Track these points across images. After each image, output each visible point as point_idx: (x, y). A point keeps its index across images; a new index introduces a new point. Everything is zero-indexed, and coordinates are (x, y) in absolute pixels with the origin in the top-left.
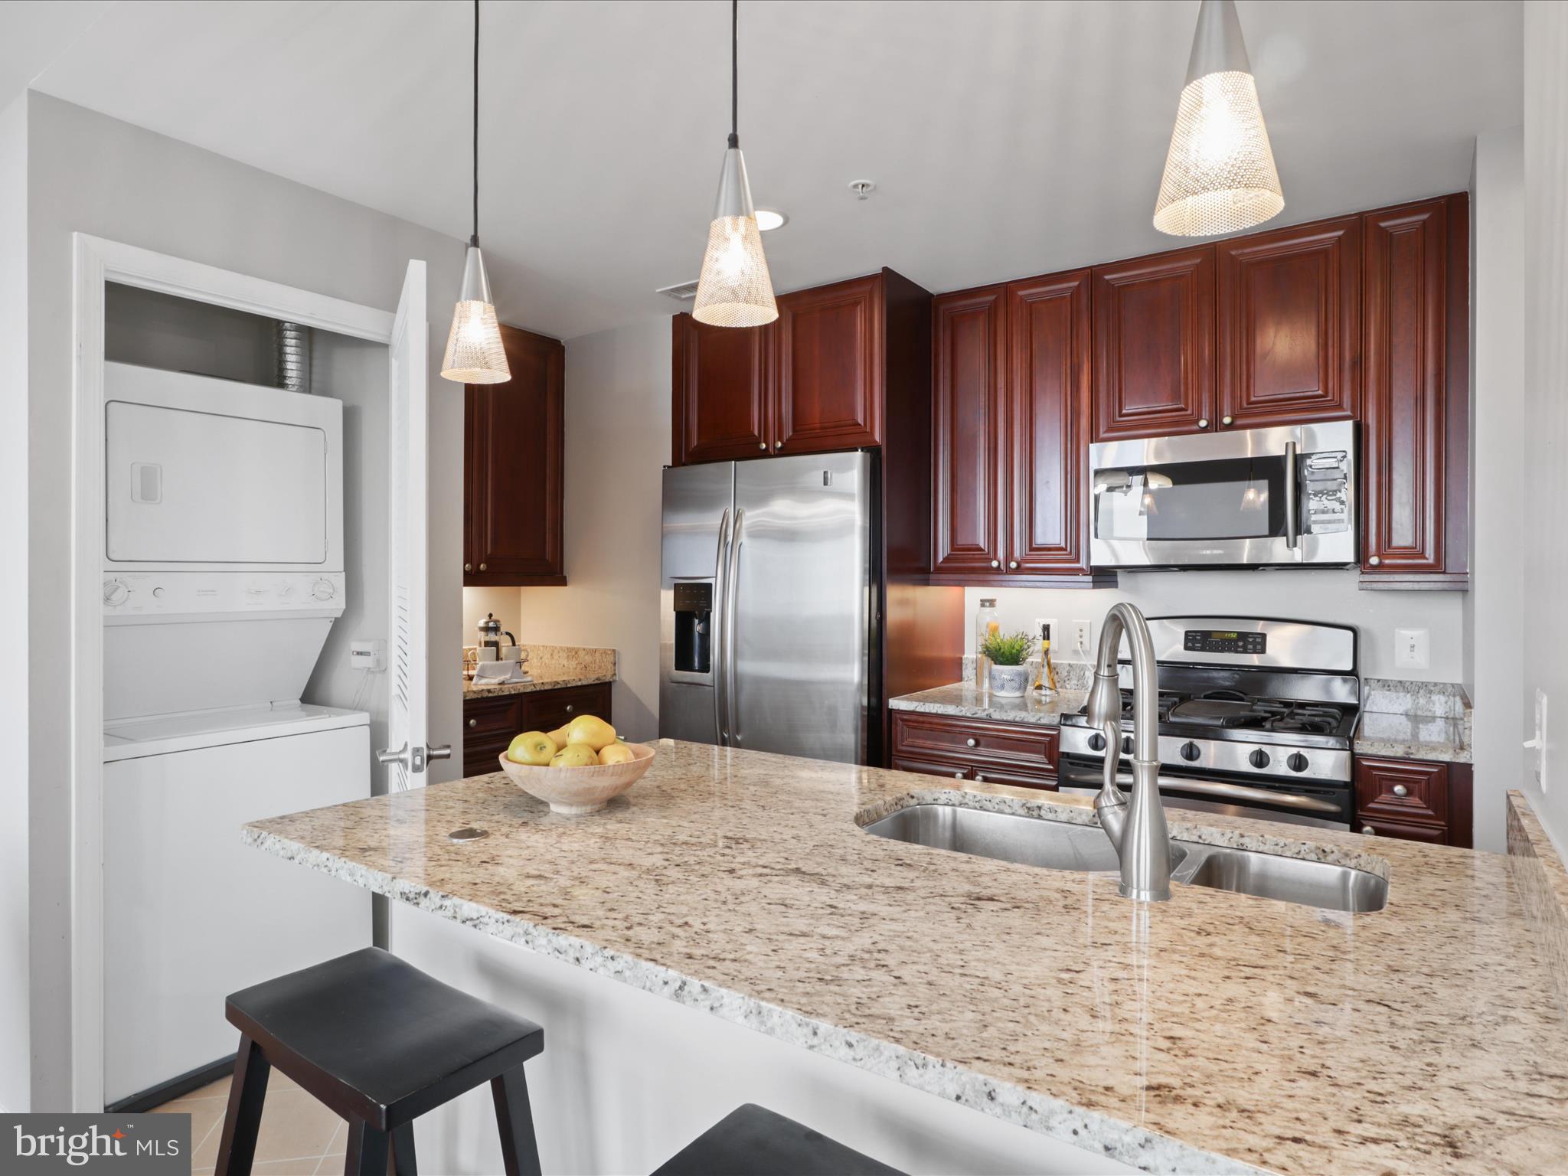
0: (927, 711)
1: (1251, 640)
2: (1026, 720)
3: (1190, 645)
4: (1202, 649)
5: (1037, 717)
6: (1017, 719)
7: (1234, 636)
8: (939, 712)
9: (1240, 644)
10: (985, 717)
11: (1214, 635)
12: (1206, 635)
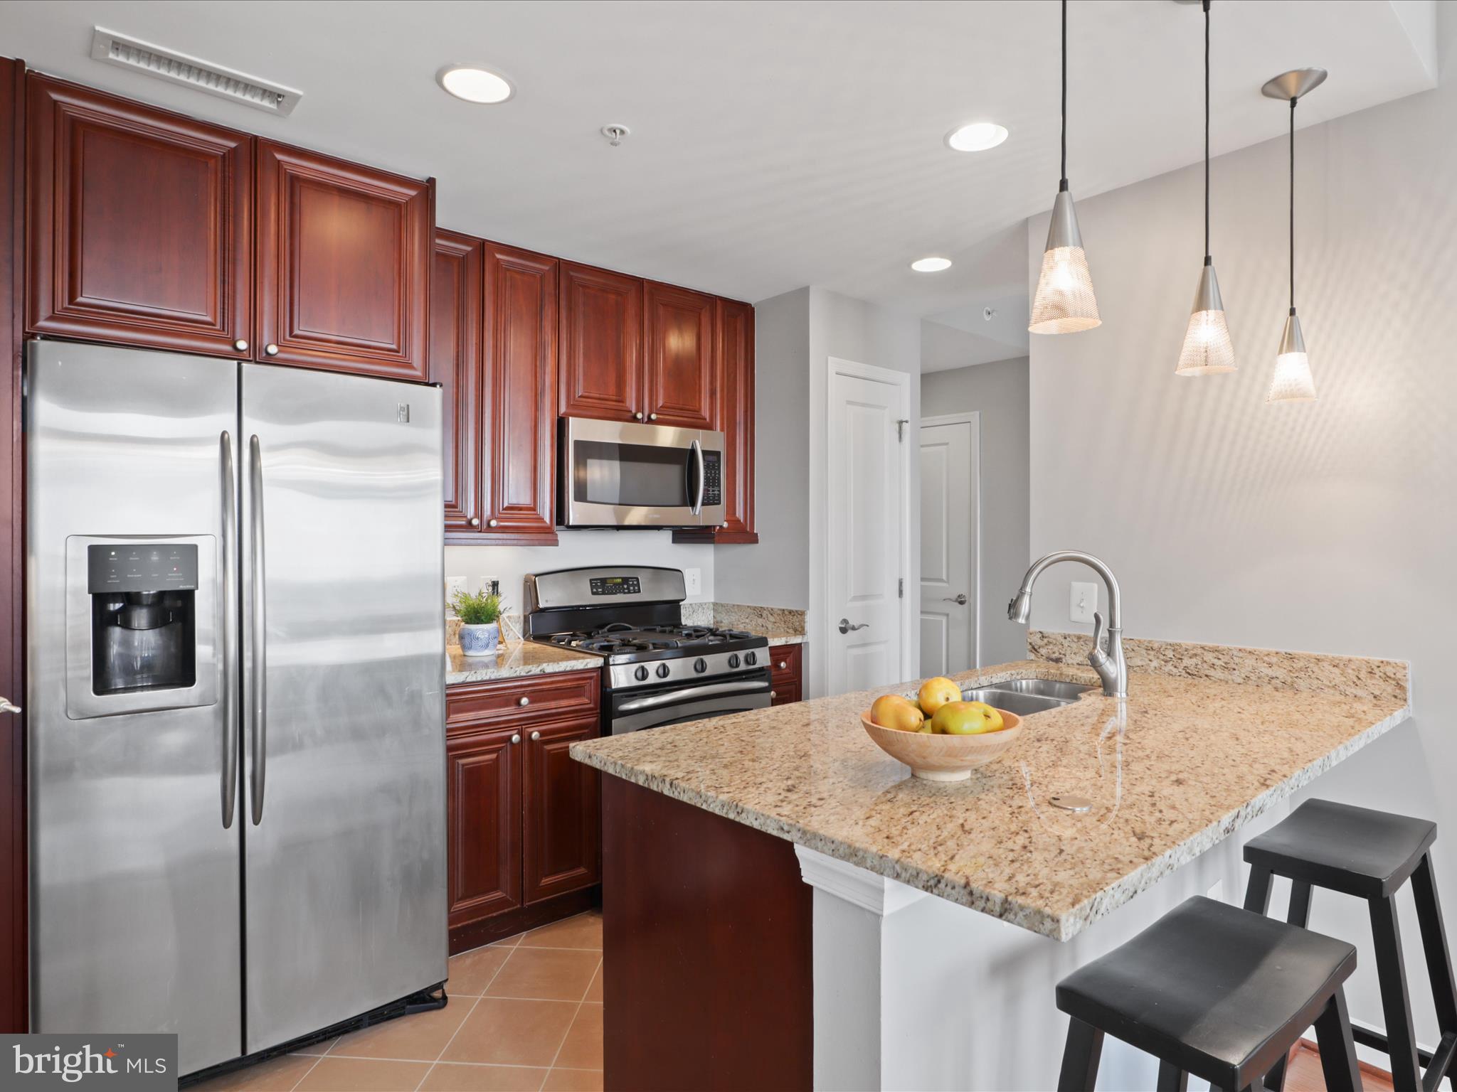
0: (479, 679)
1: (631, 583)
2: (575, 668)
3: (595, 590)
4: (603, 593)
5: (585, 663)
6: (568, 669)
7: (619, 580)
8: (493, 677)
9: (625, 586)
10: (539, 673)
11: (608, 581)
12: (603, 581)
